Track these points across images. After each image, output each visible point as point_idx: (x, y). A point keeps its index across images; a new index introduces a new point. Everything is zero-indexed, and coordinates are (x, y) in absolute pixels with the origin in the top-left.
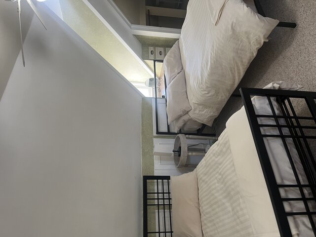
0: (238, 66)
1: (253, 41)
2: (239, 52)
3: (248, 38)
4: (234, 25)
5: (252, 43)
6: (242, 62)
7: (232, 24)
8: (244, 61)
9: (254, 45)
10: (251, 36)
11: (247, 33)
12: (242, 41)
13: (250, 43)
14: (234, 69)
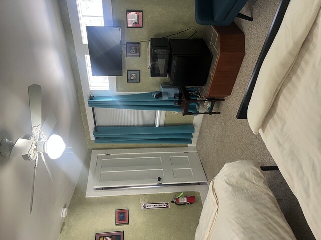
0: (271, 218)
1: (253, 179)
2: (254, 199)
3: (247, 180)
4: (227, 181)
5: (254, 182)
6: (268, 208)
7: (226, 182)
8: (269, 206)
9: (258, 181)
10: (247, 175)
11: (242, 176)
12: (247, 190)
13: (253, 183)
14: (270, 224)
